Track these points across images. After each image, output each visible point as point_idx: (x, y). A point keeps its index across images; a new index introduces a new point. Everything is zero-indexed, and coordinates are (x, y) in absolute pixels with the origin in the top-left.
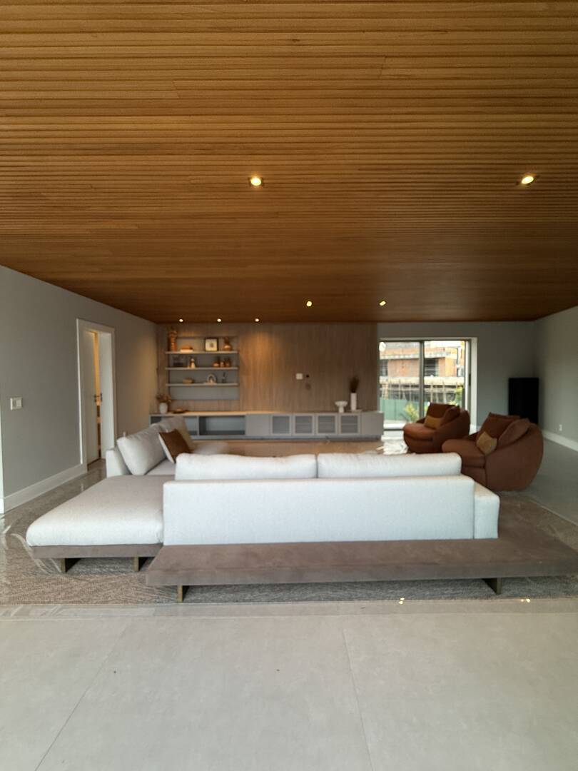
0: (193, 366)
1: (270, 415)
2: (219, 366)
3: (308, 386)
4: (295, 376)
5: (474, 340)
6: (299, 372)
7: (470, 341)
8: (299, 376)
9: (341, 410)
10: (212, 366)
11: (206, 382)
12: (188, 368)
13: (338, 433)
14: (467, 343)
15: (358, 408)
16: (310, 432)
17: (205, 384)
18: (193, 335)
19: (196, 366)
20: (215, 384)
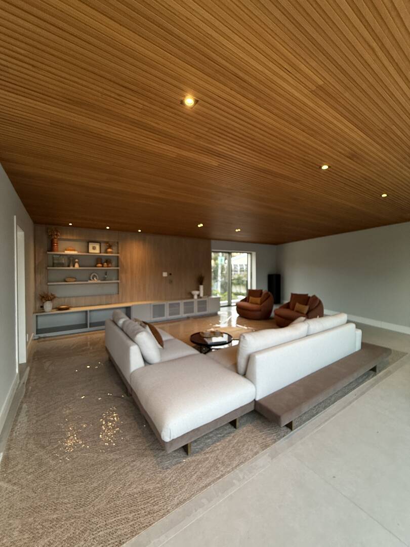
0: (77, 266)
1: (150, 304)
2: (103, 267)
3: (171, 282)
4: (162, 274)
5: (254, 254)
6: (165, 272)
7: (251, 254)
8: (165, 274)
9: (196, 297)
10: (96, 266)
11: (90, 280)
12: (71, 268)
13: (196, 313)
14: (249, 255)
15: (204, 295)
16: (179, 314)
17: (90, 282)
18: (75, 238)
19: (80, 266)
20: (99, 281)
